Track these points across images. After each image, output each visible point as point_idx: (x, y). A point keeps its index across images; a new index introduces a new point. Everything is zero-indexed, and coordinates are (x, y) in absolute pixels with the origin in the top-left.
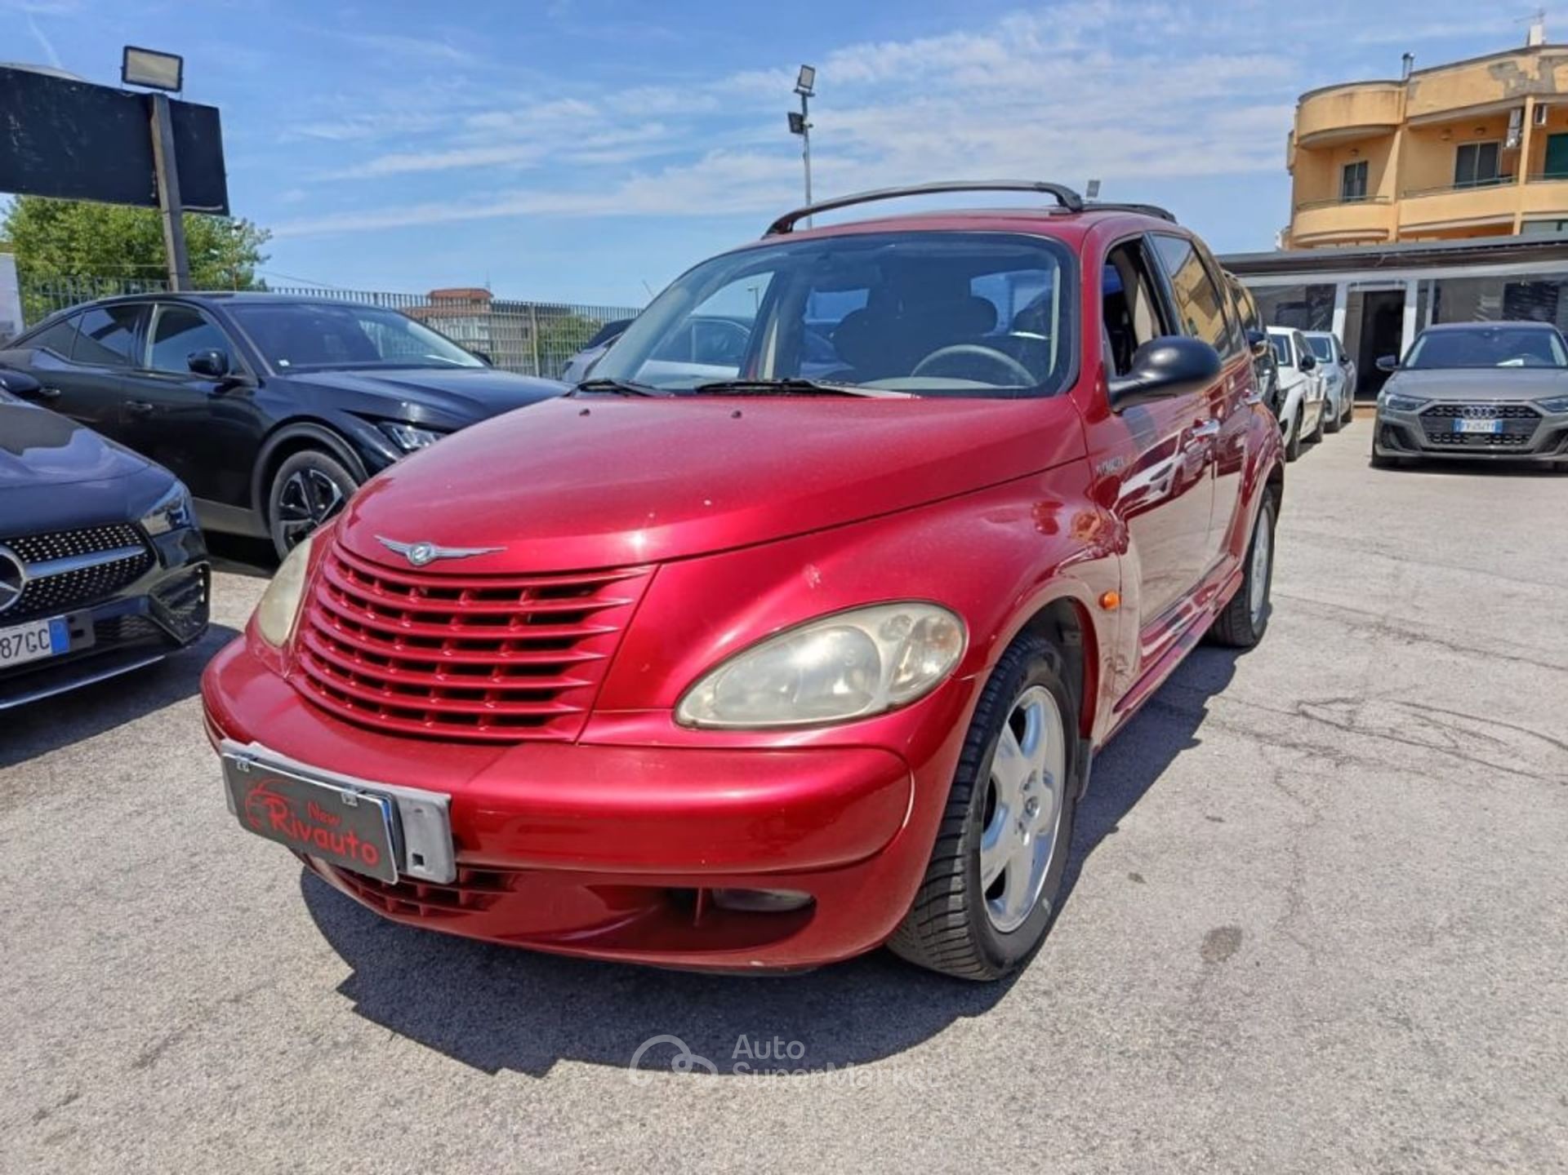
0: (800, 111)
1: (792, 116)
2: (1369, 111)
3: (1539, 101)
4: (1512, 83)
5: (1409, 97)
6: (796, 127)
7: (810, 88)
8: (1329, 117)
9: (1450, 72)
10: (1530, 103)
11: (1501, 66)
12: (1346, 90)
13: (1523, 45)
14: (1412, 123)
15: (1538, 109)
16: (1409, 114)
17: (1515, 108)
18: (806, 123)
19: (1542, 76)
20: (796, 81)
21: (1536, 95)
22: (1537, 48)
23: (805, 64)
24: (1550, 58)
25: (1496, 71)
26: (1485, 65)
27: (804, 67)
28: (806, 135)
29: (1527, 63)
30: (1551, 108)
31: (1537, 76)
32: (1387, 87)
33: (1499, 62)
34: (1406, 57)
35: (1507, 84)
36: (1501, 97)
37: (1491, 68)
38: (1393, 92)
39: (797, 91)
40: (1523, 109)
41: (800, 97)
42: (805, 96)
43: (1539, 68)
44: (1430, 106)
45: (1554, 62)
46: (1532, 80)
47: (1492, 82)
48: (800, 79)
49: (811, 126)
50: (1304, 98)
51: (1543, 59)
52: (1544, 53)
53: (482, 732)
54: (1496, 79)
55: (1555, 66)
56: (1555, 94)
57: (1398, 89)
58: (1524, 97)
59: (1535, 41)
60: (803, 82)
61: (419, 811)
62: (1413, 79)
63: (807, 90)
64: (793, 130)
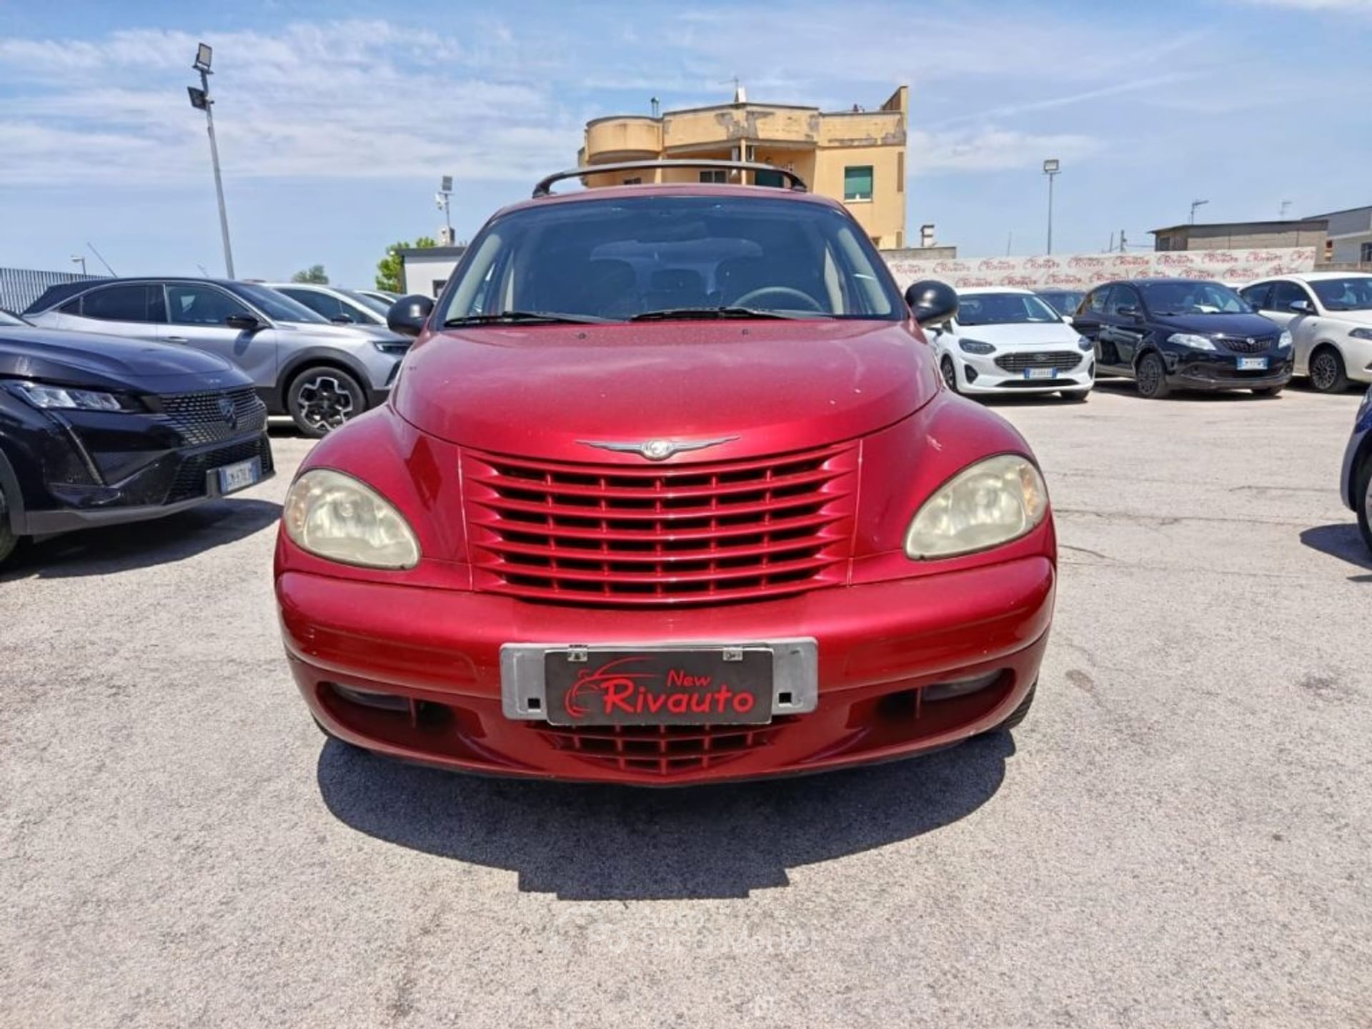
0: (200, 87)
1: (192, 91)
2: (638, 139)
3: (750, 144)
4: (731, 129)
5: (664, 132)
6: (198, 102)
7: (209, 66)
8: (610, 140)
9: (690, 116)
10: (743, 144)
11: (723, 115)
12: (622, 121)
13: (732, 102)
14: (670, 152)
15: (749, 148)
16: (667, 144)
17: (735, 147)
18: (208, 98)
19: (749, 125)
20: (194, 59)
21: (747, 139)
22: (744, 105)
23: (203, 42)
24: (753, 113)
25: (720, 118)
26: (713, 114)
27: (201, 45)
28: (209, 111)
29: (739, 115)
30: (756, 148)
31: (746, 125)
32: (648, 122)
33: (721, 111)
34: (653, 100)
35: (728, 130)
36: (724, 137)
37: (717, 115)
38: (653, 127)
39: (196, 67)
40: (740, 149)
41: (199, 73)
42: (204, 73)
43: (747, 120)
44: (680, 140)
45: (756, 115)
46: (743, 128)
47: (719, 127)
48: (198, 56)
49: (212, 102)
50: (591, 124)
51: (748, 113)
52: (749, 108)
53: (764, 591)
54: (720, 124)
55: (756, 119)
56: (758, 140)
57: (655, 124)
58: (739, 139)
59: (742, 99)
60: (201, 59)
61: (795, 652)
62: (667, 118)
63: (206, 67)
64: (194, 105)
